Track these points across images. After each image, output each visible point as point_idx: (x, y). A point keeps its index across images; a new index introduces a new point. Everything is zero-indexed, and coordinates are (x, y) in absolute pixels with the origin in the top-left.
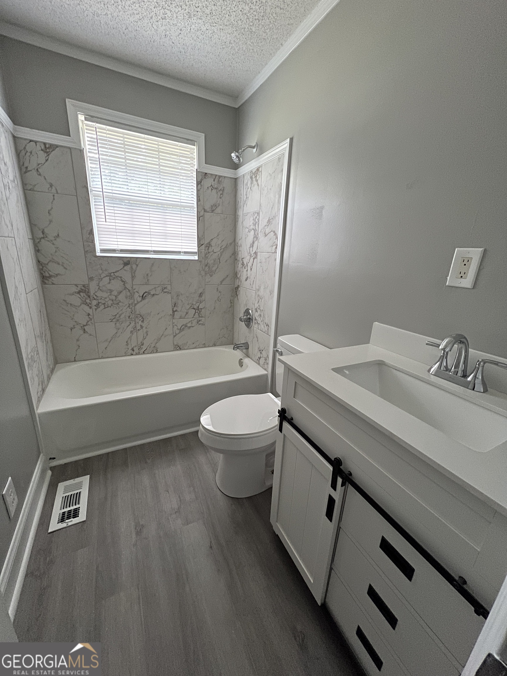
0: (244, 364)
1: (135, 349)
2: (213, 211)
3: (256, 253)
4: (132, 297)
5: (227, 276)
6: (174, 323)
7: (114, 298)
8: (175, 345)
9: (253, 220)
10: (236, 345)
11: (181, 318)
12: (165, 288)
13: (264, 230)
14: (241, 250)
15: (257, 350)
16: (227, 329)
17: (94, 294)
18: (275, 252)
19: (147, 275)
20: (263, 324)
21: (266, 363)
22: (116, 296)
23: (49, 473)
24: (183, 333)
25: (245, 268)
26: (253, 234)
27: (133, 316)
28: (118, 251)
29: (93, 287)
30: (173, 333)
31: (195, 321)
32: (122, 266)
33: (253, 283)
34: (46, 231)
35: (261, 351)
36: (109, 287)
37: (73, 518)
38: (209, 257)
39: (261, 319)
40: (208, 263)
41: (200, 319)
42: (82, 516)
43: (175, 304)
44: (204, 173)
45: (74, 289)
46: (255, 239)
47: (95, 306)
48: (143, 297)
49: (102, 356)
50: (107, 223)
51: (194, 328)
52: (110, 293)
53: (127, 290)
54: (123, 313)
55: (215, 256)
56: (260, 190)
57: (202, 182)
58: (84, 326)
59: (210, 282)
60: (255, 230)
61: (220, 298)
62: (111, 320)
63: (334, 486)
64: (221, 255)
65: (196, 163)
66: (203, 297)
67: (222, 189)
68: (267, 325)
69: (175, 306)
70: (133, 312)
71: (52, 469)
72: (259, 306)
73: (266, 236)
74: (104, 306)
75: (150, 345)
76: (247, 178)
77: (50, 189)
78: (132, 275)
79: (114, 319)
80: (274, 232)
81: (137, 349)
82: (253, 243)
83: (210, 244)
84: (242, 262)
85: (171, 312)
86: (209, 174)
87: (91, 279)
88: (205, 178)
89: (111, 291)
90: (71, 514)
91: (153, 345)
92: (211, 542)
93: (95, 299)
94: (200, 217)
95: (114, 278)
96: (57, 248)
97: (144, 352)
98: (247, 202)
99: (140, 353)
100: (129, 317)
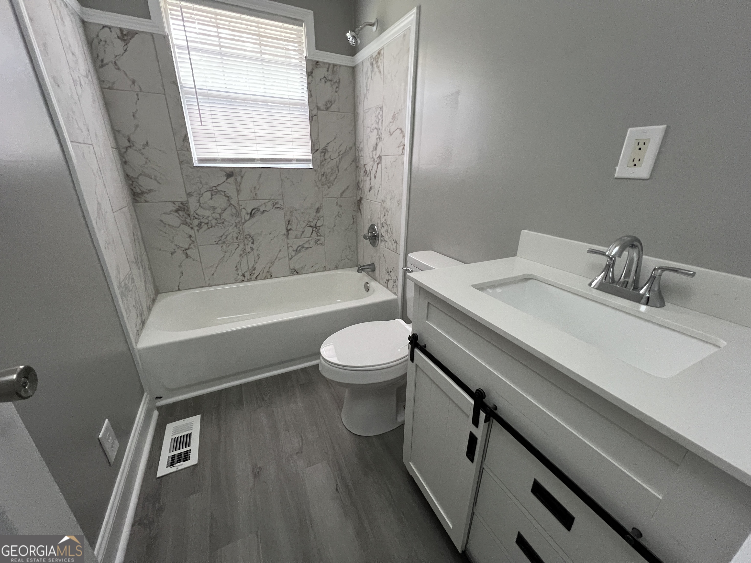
0: (370, 289)
1: (246, 274)
2: (327, 109)
3: (380, 157)
4: (238, 215)
5: (348, 187)
6: (289, 244)
7: (218, 216)
8: (292, 269)
9: (376, 116)
10: (360, 267)
11: (296, 237)
12: (276, 203)
13: (389, 129)
14: (363, 155)
15: (385, 271)
16: (350, 249)
17: (194, 212)
18: (403, 154)
19: (255, 188)
20: (391, 241)
21: (395, 287)
22: (220, 214)
23: (156, 413)
24: (299, 255)
25: (368, 176)
26: (376, 134)
27: (242, 237)
28: (218, 160)
29: (193, 205)
30: (288, 255)
31: (313, 241)
32: (225, 178)
33: (378, 193)
34: (132, 139)
35: (389, 273)
36: (211, 203)
37: (184, 461)
38: (326, 165)
39: (388, 235)
40: (324, 172)
41: (319, 238)
42: (194, 460)
43: (289, 222)
44: (315, 61)
45: (172, 207)
46: (379, 139)
47: (197, 226)
48: (251, 215)
49: (209, 284)
50: (203, 127)
51: (312, 248)
52: (214, 210)
53: (233, 207)
54: (230, 233)
55: (333, 163)
56: (382, 79)
57: (314, 73)
58: (186, 250)
59: (328, 194)
60: (378, 129)
61: (340, 213)
62: (217, 242)
63: (476, 422)
64: (340, 162)
65: (304, 49)
66: (321, 213)
67: (338, 81)
68: (396, 242)
69: (289, 224)
70: (241, 233)
71: (159, 409)
72: (385, 220)
73: (391, 135)
74: (208, 226)
75: (263, 270)
76: (367, 64)
77: (133, 86)
78: (237, 190)
79: (219, 241)
80: (401, 129)
81: (249, 275)
82: (377, 145)
83: (326, 149)
84: (364, 169)
85: (285, 231)
86: (321, 62)
87: (189, 195)
88: (317, 67)
89: (214, 208)
90: (181, 457)
91: (266, 270)
92: (337, 485)
93: (196, 218)
94: (313, 116)
95: (217, 193)
96: (147, 158)
97: (256, 278)
98: (367, 95)
99: (252, 279)
100: (237, 238)
